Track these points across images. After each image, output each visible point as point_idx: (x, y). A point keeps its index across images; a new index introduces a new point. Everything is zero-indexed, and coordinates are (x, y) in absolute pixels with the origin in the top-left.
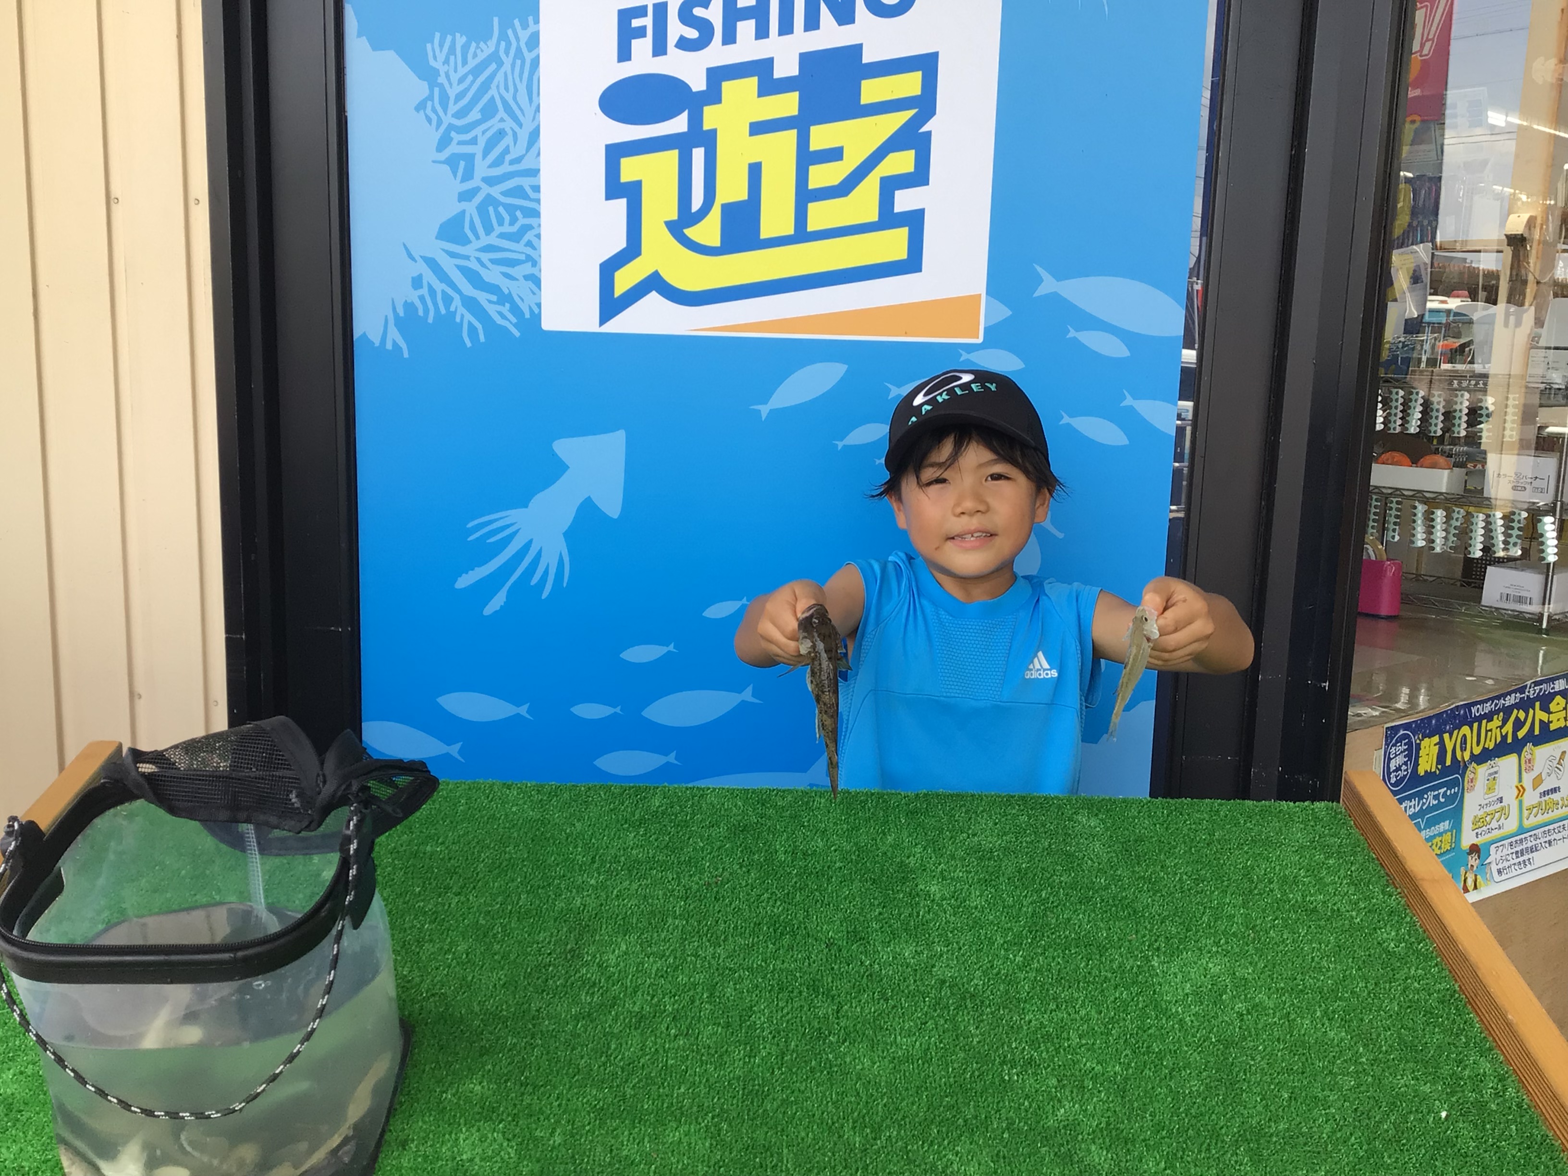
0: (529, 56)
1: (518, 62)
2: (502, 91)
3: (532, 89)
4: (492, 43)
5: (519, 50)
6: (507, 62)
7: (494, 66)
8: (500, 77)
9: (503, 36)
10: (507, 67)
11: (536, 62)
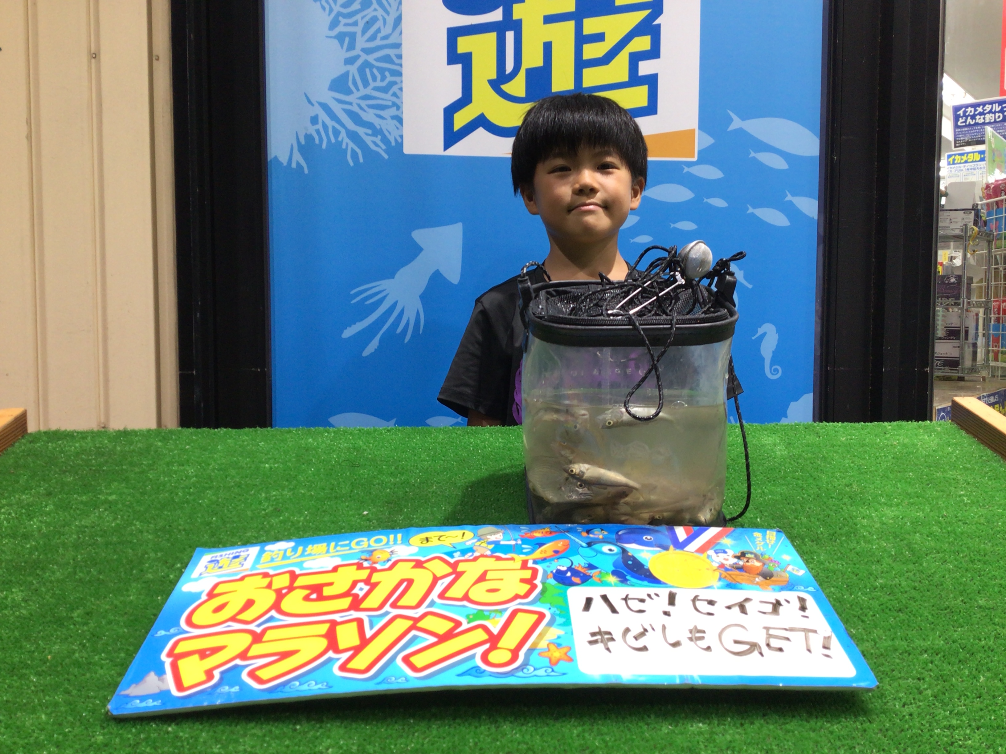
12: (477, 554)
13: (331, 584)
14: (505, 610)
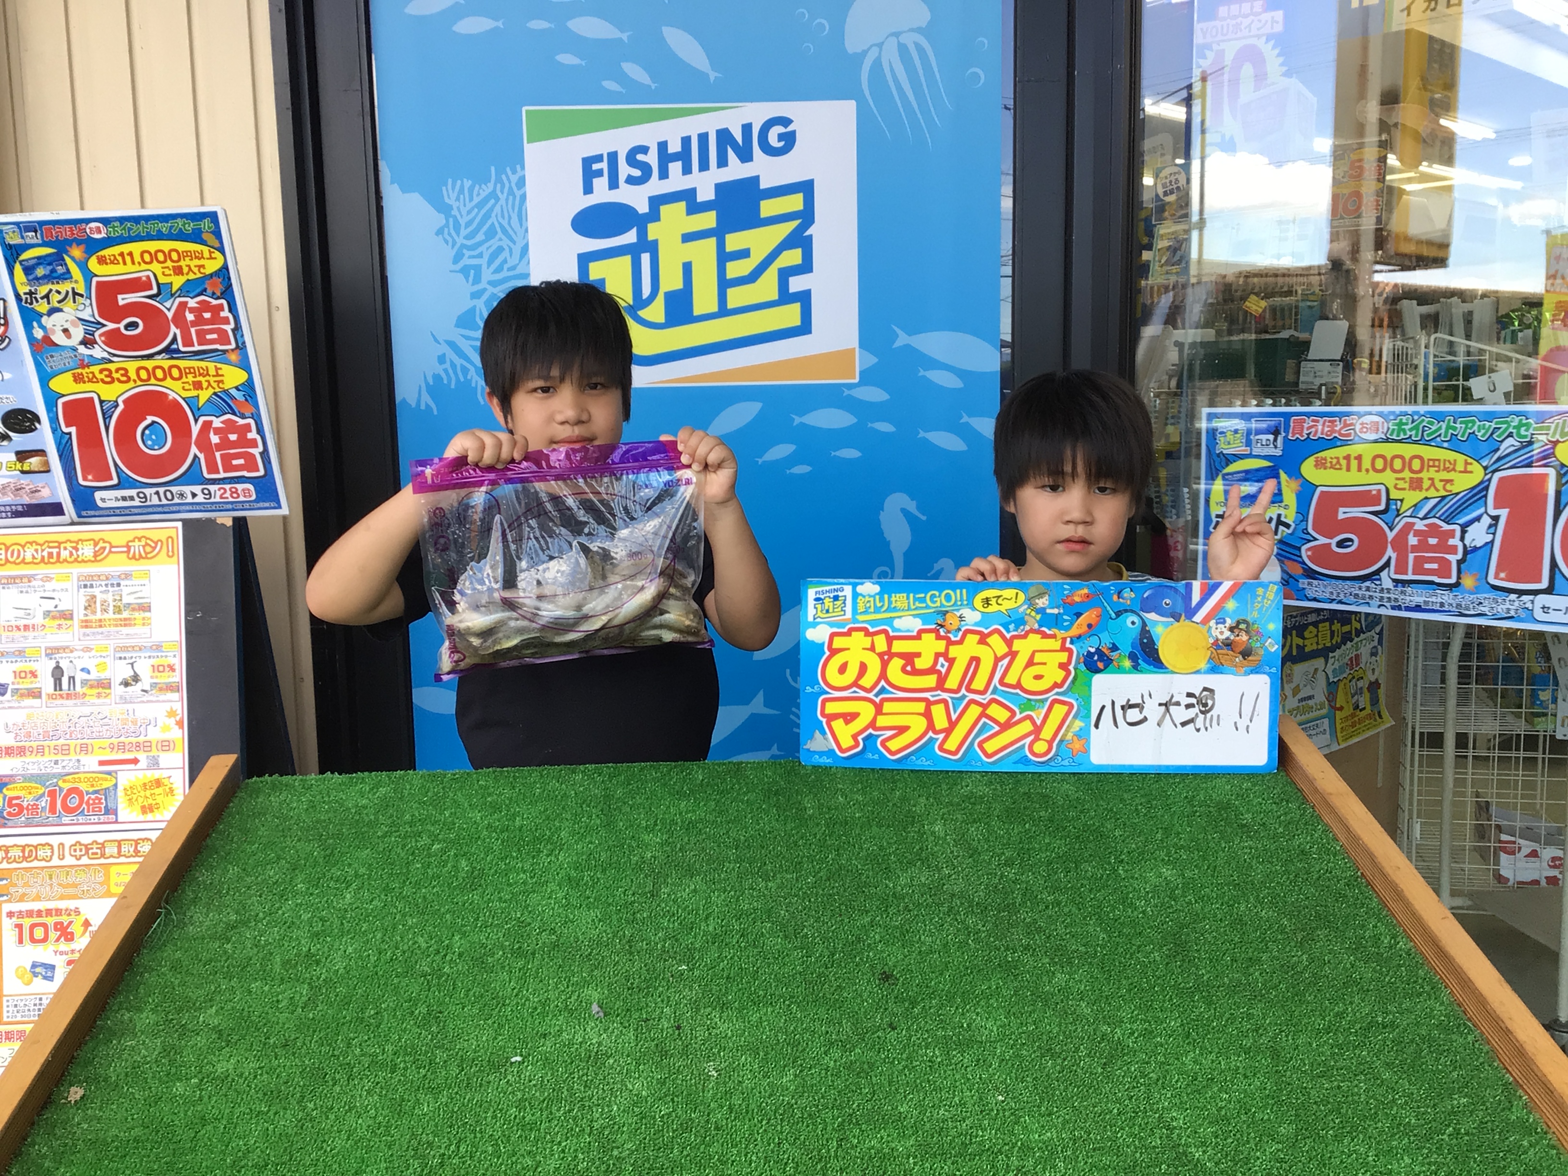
0: (518, 193)
1: (511, 198)
2: (501, 220)
3: (522, 217)
4: (491, 186)
5: (510, 188)
6: (503, 197)
7: (493, 201)
8: (498, 209)
9: (499, 180)
10: (502, 202)
11: (524, 197)
12: (1027, 628)
13: (918, 655)
14: (1047, 699)
